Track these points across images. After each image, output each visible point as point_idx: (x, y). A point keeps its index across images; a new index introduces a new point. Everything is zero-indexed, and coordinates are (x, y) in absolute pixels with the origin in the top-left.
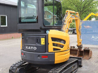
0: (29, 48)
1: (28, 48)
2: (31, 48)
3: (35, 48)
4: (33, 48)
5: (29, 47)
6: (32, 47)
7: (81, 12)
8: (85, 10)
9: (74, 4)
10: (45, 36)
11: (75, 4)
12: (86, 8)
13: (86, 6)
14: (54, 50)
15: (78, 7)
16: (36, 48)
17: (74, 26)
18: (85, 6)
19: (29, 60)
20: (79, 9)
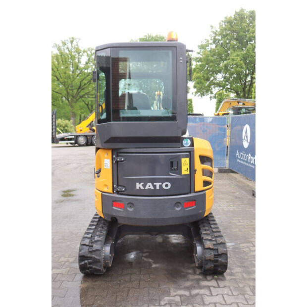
0: (149, 186)
1: (144, 186)
2: (155, 186)
3: (167, 186)
4: (161, 186)
5: (149, 184)
6: (158, 185)
7: (73, 97)
8: (82, 93)
9: (57, 78)
10: (188, 153)
11: (60, 80)
12: (83, 89)
13: (85, 85)
14: (204, 186)
15: (67, 86)
16: (169, 184)
17: (66, 128)
18: (83, 84)
19: (148, 219)
20: (68, 90)
